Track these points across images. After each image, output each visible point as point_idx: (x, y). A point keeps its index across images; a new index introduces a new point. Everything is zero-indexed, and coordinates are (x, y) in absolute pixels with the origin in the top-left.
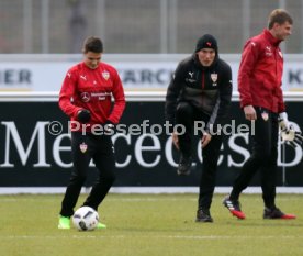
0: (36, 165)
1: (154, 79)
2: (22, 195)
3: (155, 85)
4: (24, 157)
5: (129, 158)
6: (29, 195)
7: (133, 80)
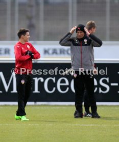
0: (12, 92)
1: (66, 53)
2: (6, 105)
3: (66, 55)
4: (7, 88)
5: (54, 89)
6: (9, 105)
7: (56, 53)
